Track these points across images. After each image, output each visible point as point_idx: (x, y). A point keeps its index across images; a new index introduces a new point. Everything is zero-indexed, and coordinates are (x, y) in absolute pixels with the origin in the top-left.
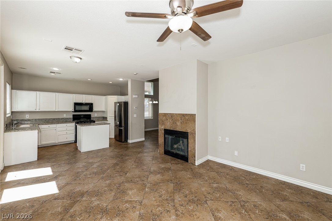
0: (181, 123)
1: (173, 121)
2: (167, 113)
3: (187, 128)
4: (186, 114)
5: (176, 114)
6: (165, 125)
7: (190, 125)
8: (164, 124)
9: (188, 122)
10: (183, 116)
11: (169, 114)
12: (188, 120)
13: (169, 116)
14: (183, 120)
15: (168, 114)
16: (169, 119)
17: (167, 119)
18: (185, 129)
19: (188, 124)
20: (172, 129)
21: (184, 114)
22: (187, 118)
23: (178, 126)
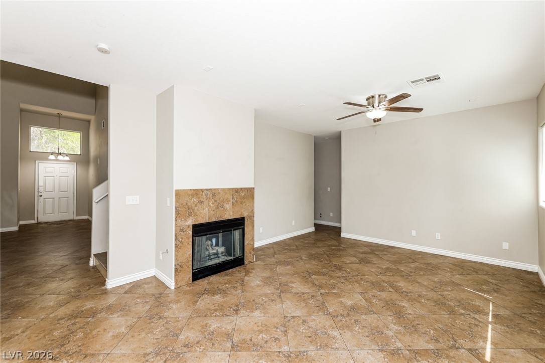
0: (233, 205)
1: (216, 204)
2: (202, 189)
3: (243, 211)
4: (241, 188)
5: (223, 190)
6: (196, 215)
7: (247, 205)
8: (193, 214)
9: (244, 201)
10: (236, 192)
11: (207, 190)
12: (244, 198)
13: (206, 195)
14: (237, 198)
15: (205, 192)
16: (206, 202)
17: (202, 202)
18: (240, 213)
19: (244, 204)
20: (214, 220)
21: (238, 189)
22: (243, 194)
23: (226, 210)
